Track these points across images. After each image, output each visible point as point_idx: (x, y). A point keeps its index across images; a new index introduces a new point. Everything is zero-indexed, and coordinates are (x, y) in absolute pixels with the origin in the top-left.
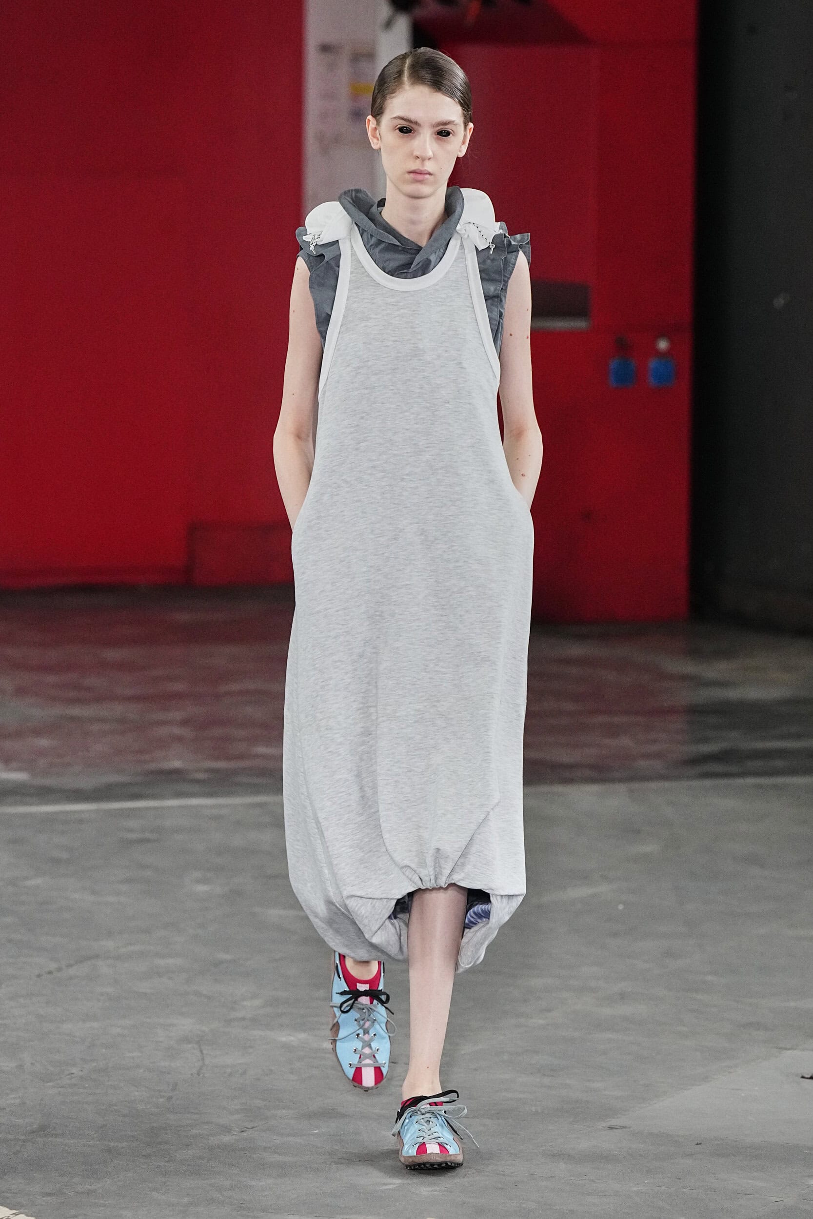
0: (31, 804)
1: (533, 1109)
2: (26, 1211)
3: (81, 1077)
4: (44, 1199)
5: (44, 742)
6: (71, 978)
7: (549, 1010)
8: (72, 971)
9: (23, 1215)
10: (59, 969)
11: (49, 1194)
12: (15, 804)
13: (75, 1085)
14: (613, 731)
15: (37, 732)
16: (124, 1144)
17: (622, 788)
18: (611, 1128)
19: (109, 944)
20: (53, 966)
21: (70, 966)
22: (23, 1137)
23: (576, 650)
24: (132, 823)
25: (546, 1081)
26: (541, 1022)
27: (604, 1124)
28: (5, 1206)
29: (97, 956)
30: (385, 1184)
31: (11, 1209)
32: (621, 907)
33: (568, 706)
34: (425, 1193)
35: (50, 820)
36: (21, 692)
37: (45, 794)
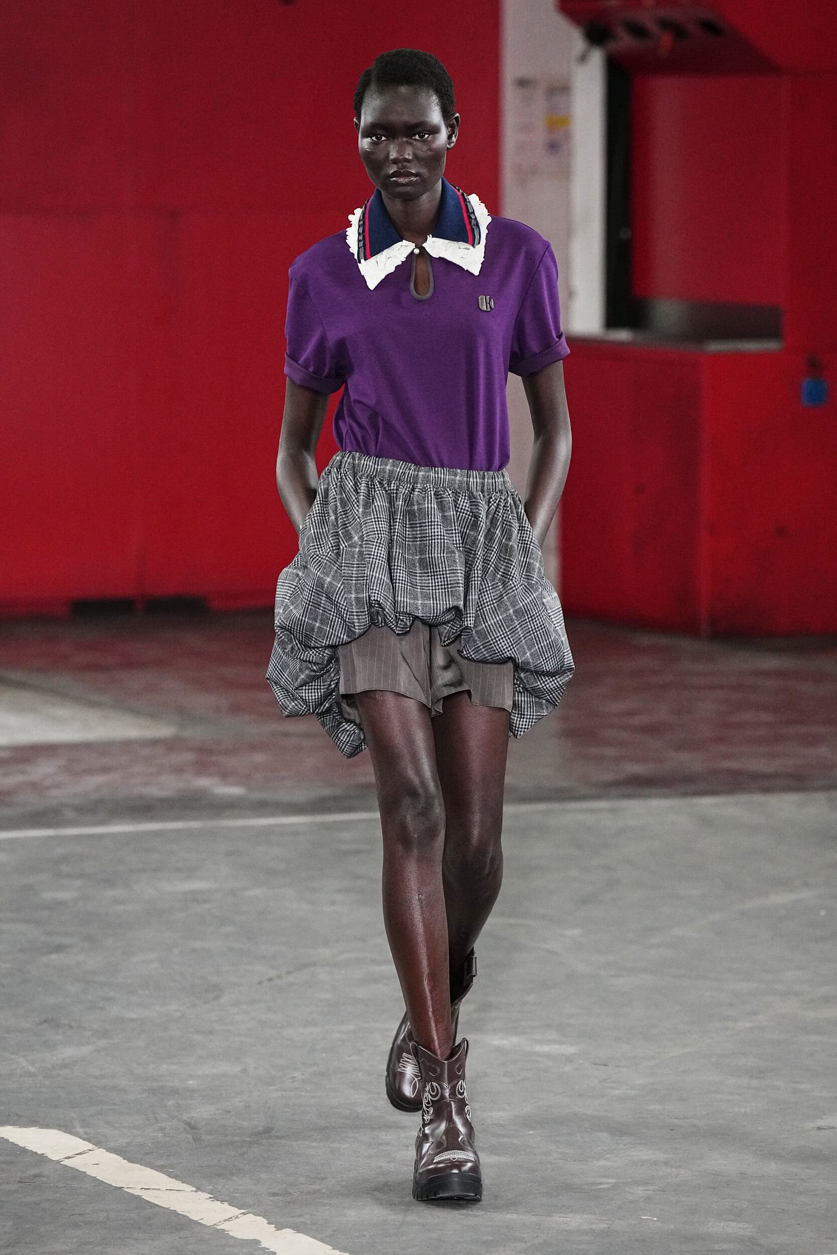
0: (249, 817)
1: (743, 1110)
2: (255, 1210)
3: (303, 1081)
4: (271, 1199)
5: (259, 758)
6: (291, 985)
7: (755, 1013)
8: (291, 979)
9: (251, 1214)
10: (279, 977)
11: (274, 1195)
12: (235, 817)
13: (297, 1089)
14: (811, 741)
15: (253, 747)
16: (346, 1145)
17: (821, 797)
18: (819, 1128)
19: (325, 952)
20: (273, 973)
21: (289, 973)
22: (248, 1139)
23: (771, 662)
24: (345, 835)
25: (754, 1083)
26: (748, 1025)
27: (812, 1125)
28: (233, 1206)
29: (314, 964)
30: (601, 1184)
31: (239, 1209)
32: (823, 913)
33: (766, 717)
34: (639, 1192)
35: (268, 831)
36: (235, 709)
37: (262, 807)
